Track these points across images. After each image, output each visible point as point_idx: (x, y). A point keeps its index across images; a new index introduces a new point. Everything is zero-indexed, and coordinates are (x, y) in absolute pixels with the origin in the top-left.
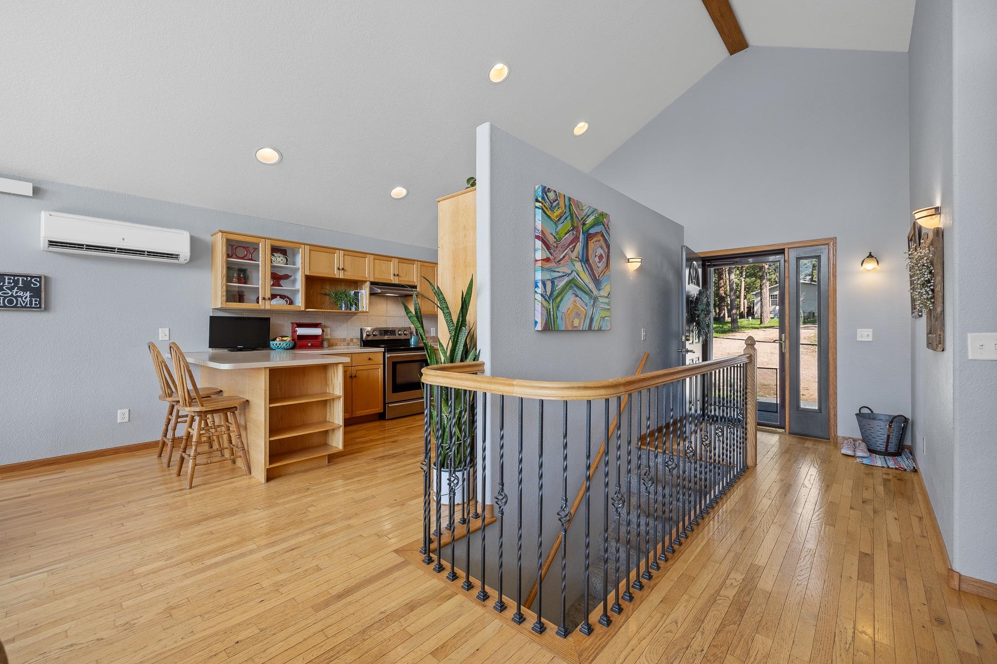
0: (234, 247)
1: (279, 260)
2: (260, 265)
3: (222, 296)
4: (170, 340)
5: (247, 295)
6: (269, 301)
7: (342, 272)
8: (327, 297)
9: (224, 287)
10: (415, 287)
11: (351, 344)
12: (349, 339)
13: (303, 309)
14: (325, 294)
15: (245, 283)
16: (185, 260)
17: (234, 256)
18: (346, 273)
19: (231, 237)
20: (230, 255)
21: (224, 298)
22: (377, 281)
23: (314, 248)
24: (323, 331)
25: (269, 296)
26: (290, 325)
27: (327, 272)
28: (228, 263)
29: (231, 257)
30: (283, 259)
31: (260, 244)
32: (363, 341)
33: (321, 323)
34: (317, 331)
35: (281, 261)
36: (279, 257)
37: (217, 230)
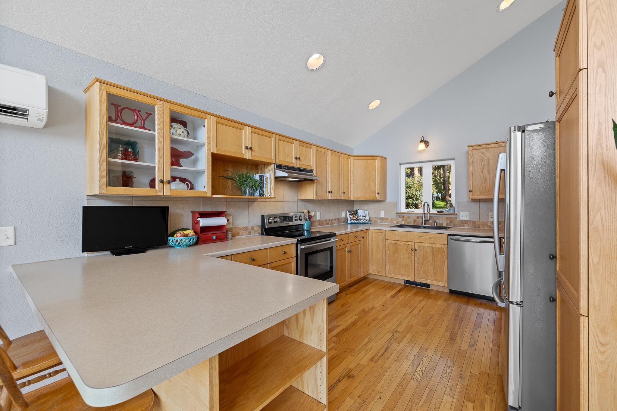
0: (119, 108)
1: (179, 131)
2: (156, 135)
3: (101, 177)
4: (15, 244)
5: (138, 178)
6: (168, 185)
7: (249, 152)
8: (230, 181)
9: (105, 164)
10: (312, 171)
11: (252, 232)
12: (251, 227)
13: (209, 195)
14: (227, 178)
15: (135, 160)
16: (39, 120)
17: (119, 120)
18: (253, 153)
19: (114, 91)
20: (114, 118)
21: (105, 180)
22: (281, 163)
23: (221, 120)
24: (228, 220)
25: (169, 178)
26: (190, 215)
27: (235, 151)
28: (110, 131)
29: (115, 121)
30: (184, 131)
31: (156, 107)
32: (265, 229)
33: (225, 211)
34: (221, 221)
35: (181, 133)
36: (180, 129)
37: (91, 79)
